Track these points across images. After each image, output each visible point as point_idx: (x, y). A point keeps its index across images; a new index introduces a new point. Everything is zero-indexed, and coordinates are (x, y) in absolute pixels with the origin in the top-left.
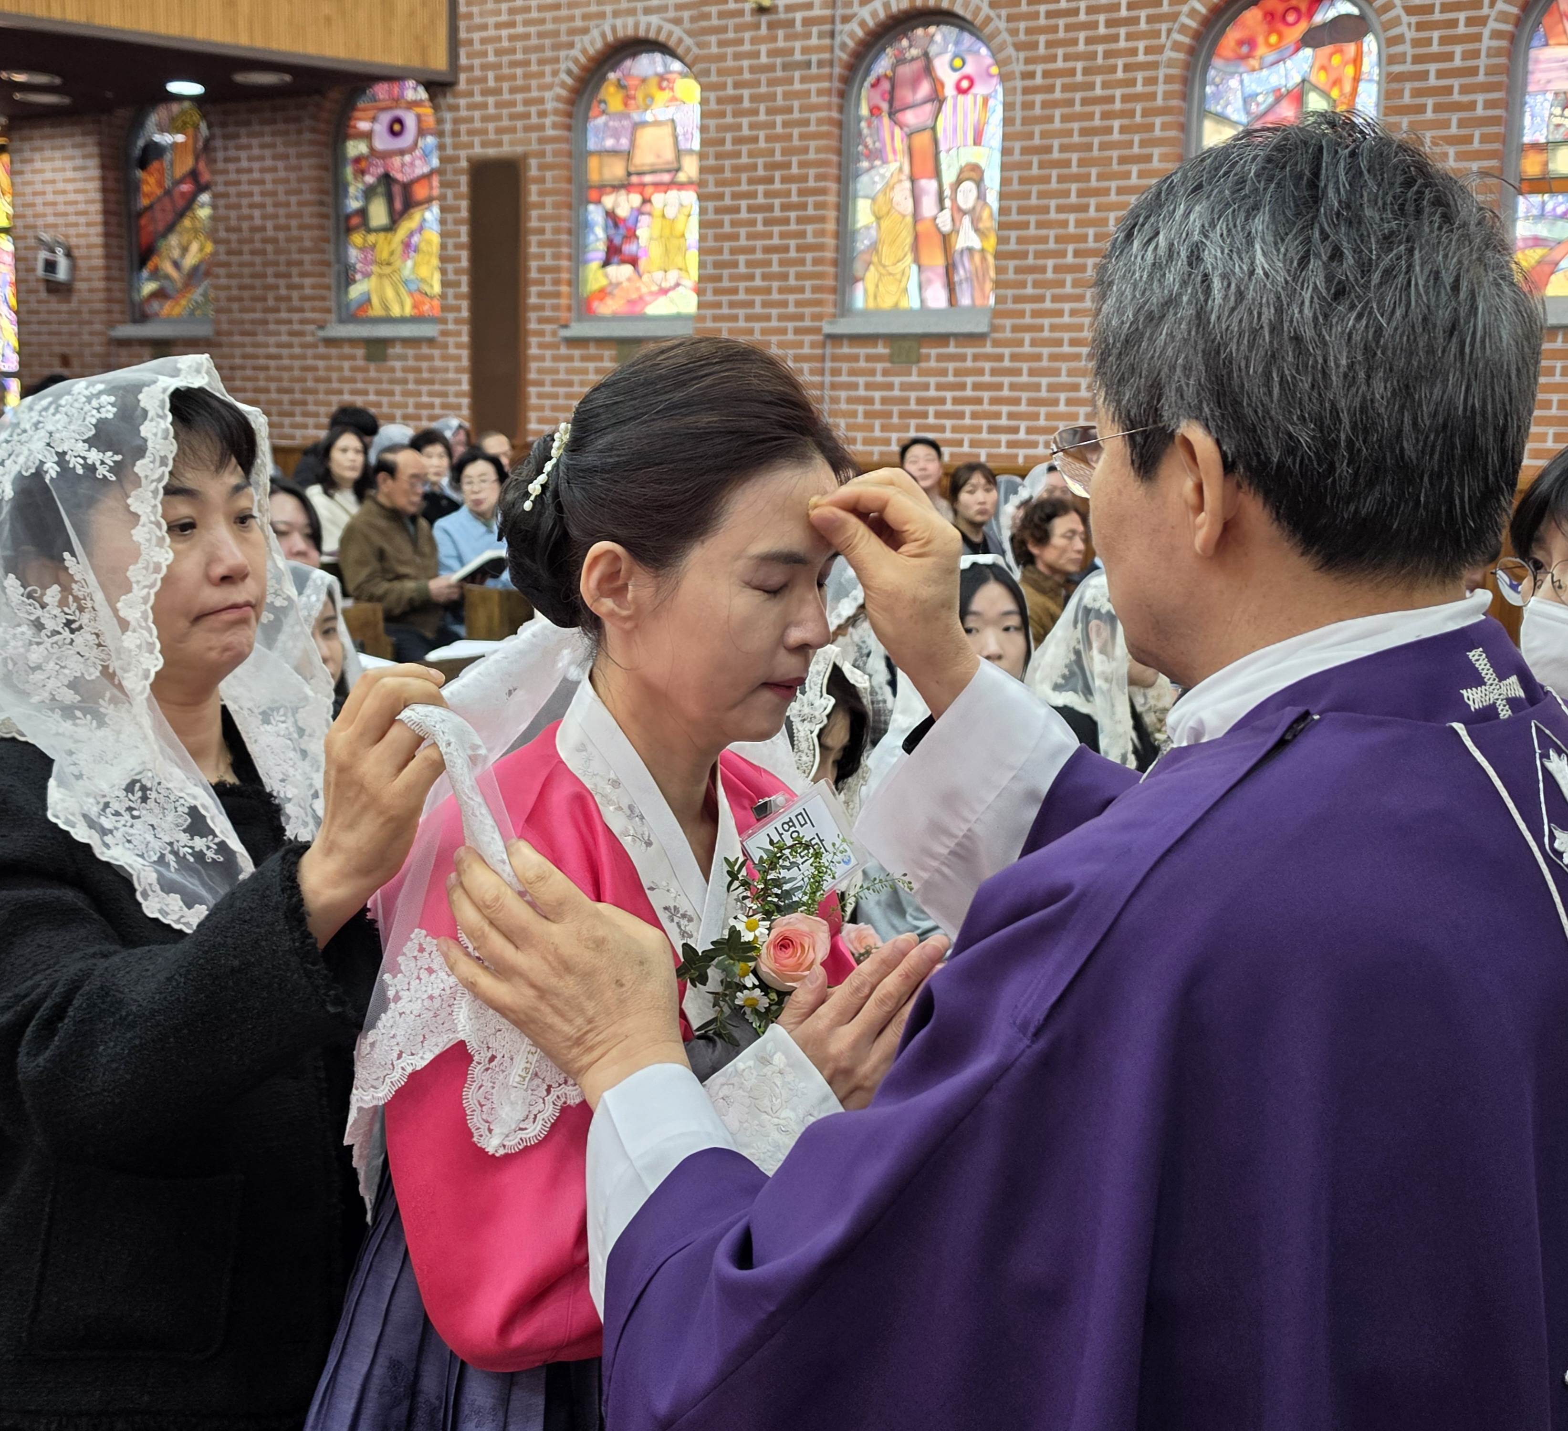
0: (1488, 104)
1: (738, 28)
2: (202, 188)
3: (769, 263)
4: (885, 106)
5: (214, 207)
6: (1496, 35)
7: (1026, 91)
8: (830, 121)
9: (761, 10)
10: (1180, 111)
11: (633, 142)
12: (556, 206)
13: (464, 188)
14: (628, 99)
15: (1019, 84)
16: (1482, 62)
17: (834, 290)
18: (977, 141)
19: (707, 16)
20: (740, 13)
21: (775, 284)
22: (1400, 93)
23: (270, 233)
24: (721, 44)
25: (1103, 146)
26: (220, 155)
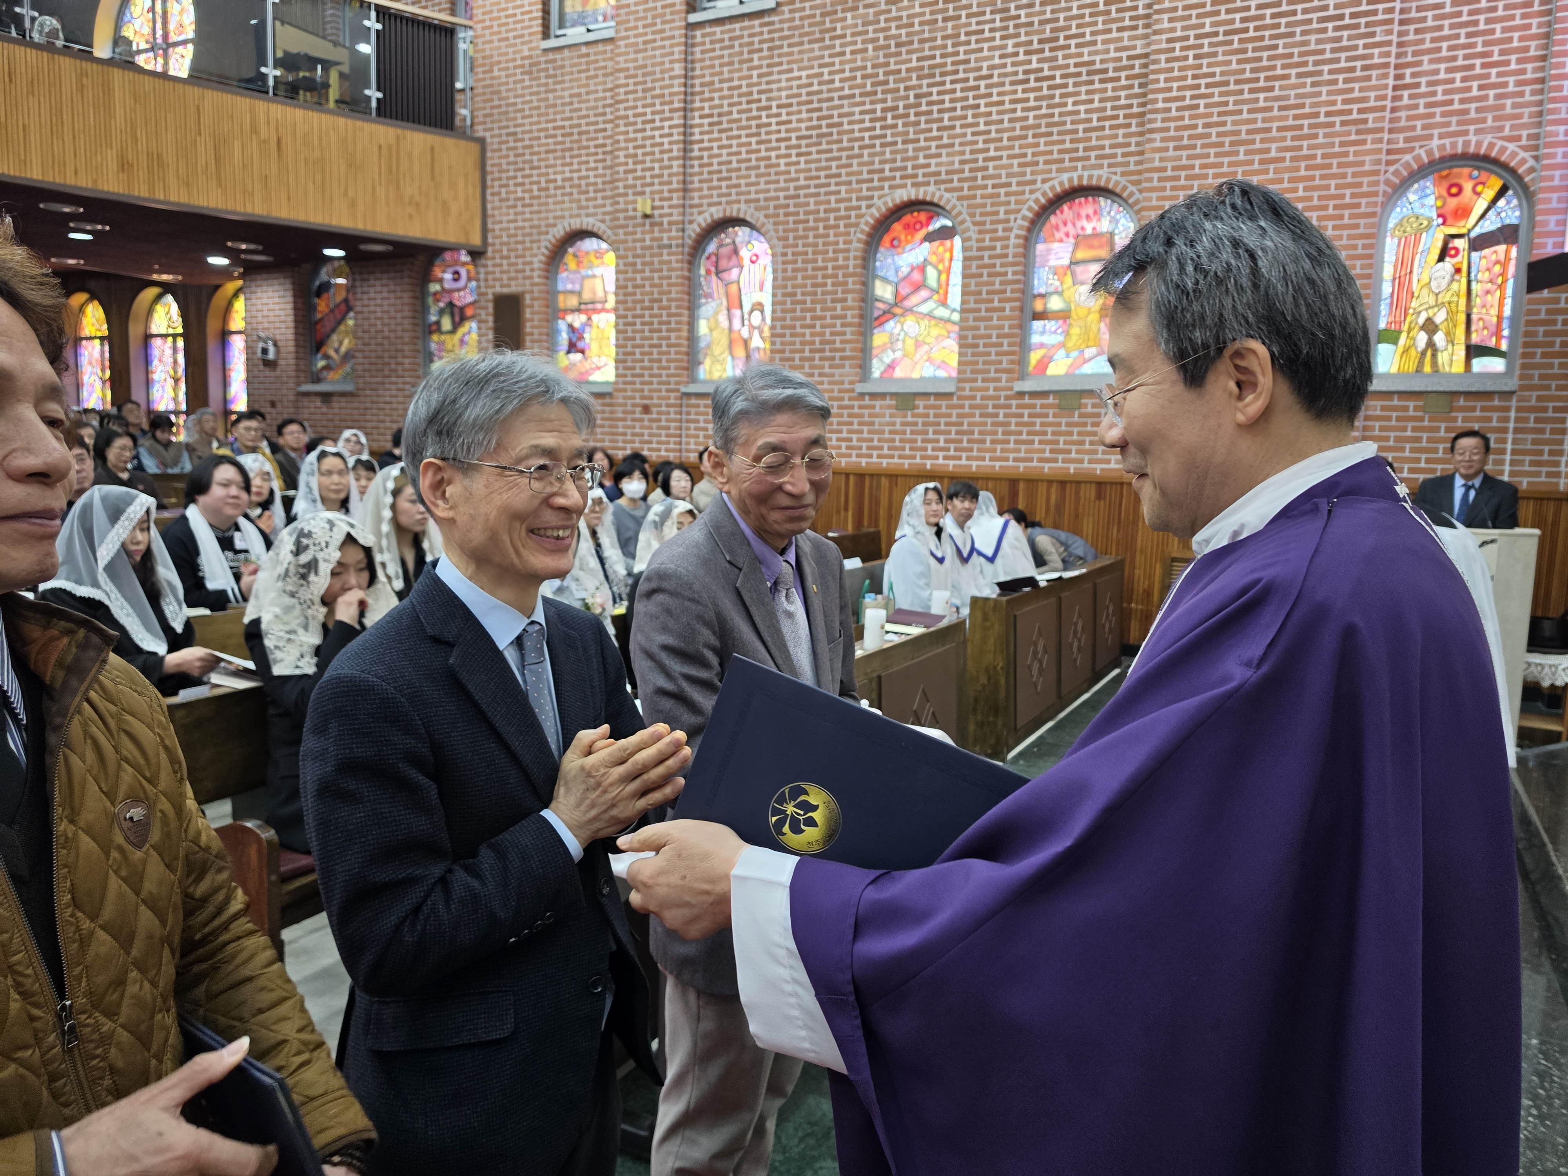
0: (1014, 273)
1: (635, 226)
2: (349, 309)
3: (651, 353)
4: (713, 269)
5: (356, 319)
6: (1018, 237)
7: (784, 263)
8: (683, 277)
9: (646, 216)
10: (862, 275)
11: (582, 286)
12: (540, 320)
13: (491, 310)
14: (579, 263)
15: (780, 259)
16: (1011, 251)
17: (687, 369)
18: (761, 289)
19: (618, 219)
20: (635, 218)
21: (655, 365)
22: (970, 267)
23: (386, 334)
24: (626, 234)
25: (823, 293)
26: (359, 290)
